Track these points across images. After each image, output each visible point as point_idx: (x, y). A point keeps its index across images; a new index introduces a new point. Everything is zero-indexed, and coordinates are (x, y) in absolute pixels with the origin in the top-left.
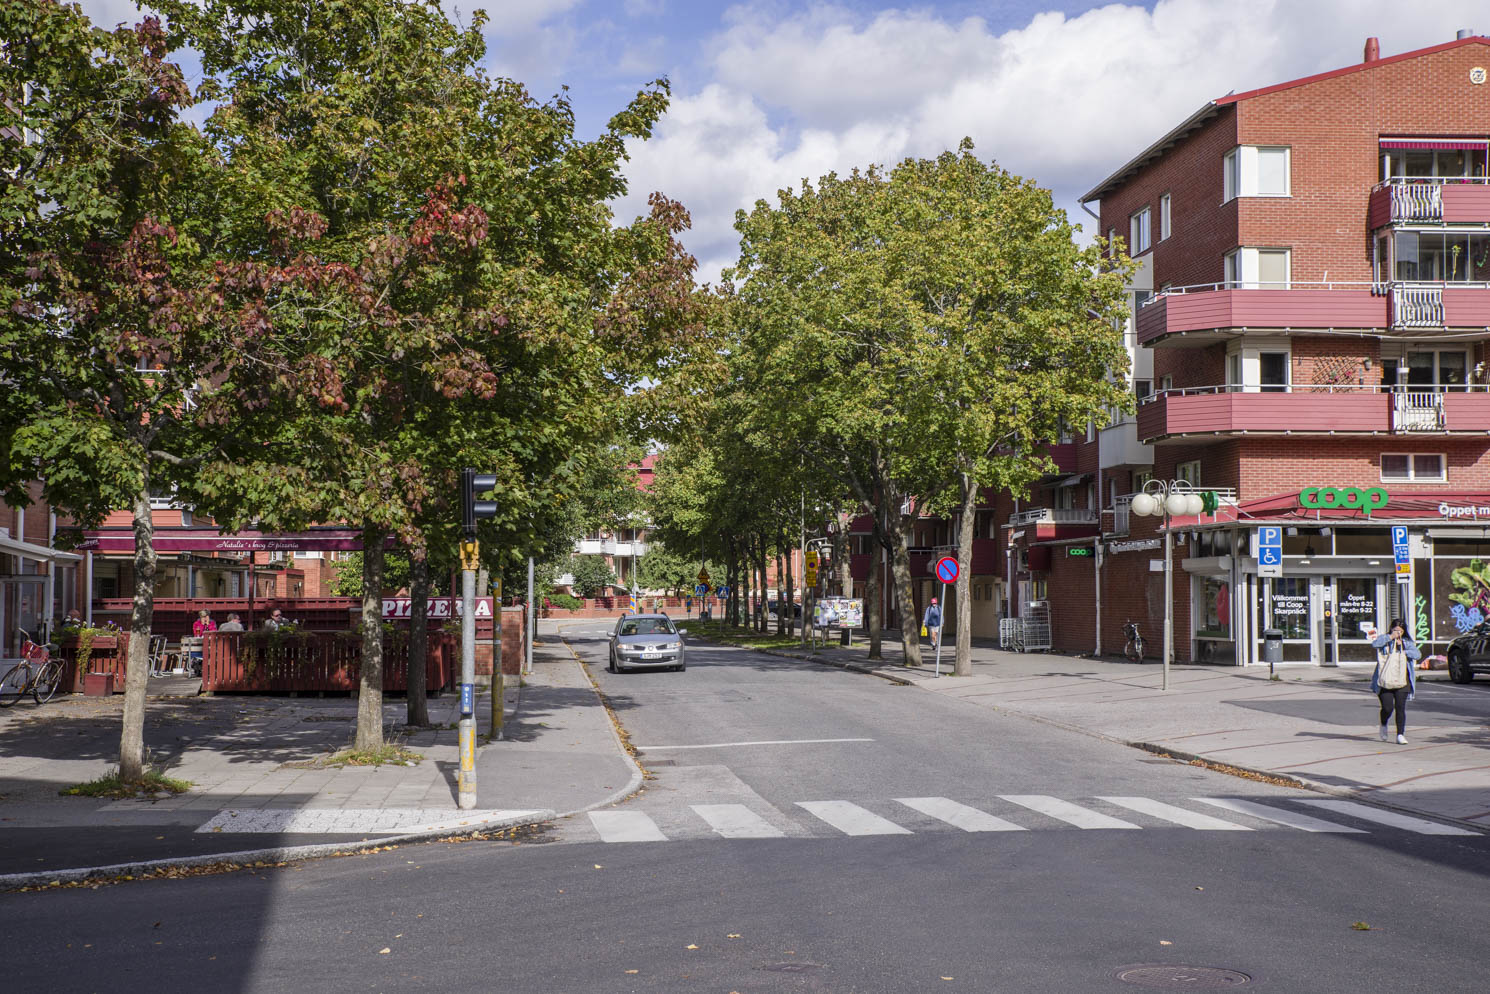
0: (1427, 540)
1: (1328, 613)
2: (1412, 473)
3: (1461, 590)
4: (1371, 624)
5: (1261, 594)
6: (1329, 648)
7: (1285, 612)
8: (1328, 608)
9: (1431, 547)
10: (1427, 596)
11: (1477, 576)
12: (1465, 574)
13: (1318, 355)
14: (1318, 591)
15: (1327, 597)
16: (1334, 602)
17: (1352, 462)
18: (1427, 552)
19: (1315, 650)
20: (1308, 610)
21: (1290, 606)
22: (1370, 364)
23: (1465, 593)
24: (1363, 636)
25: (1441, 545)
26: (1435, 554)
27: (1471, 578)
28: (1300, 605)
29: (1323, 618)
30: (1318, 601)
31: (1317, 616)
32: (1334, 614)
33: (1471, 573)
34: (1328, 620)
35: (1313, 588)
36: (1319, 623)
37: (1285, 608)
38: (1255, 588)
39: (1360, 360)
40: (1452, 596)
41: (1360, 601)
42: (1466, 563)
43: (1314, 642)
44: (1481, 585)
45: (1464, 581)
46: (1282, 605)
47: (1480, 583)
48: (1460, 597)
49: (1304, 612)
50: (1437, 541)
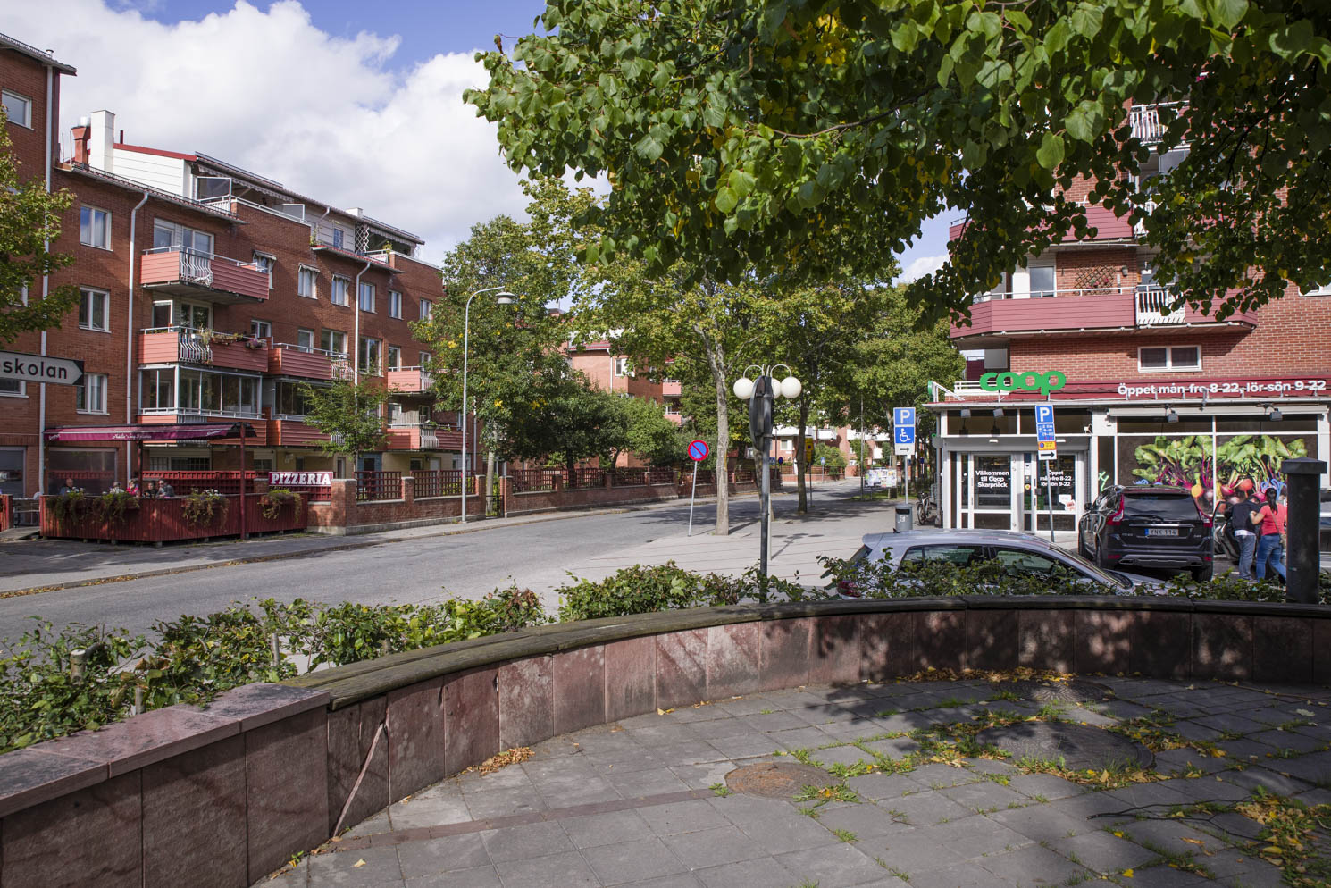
0: (1110, 419)
1: (1028, 487)
2: (1169, 363)
3: (1145, 466)
4: (1070, 496)
5: (965, 469)
6: (1028, 518)
7: (987, 485)
8: (1027, 482)
9: (1115, 425)
10: (1110, 471)
11: (1161, 452)
12: (1149, 451)
13: (1080, 266)
14: (1019, 465)
15: (1028, 473)
16: (1034, 477)
17: (1112, 356)
18: (1111, 430)
19: (1015, 519)
20: (1009, 484)
21: (993, 479)
22: (1126, 271)
23: (1149, 469)
24: (1062, 507)
25: (1124, 422)
26: (1118, 432)
27: (1156, 454)
28: (1002, 479)
29: (1023, 491)
30: (1019, 474)
31: (1017, 489)
32: (1034, 488)
33: (1156, 450)
34: (1028, 493)
35: (1013, 464)
36: (1019, 496)
37: (988, 482)
38: (959, 465)
39: (1118, 268)
40: (1135, 472)
41: (1059, 476)
42: (1152, 440)
43: (1014, 512)
44: (1165, 461)
45: (1148, 457)
46: (985, 479)
47: (1164, 458)
48: (1144, 473)
49: (1005, 485)
50: (1120, 420)
